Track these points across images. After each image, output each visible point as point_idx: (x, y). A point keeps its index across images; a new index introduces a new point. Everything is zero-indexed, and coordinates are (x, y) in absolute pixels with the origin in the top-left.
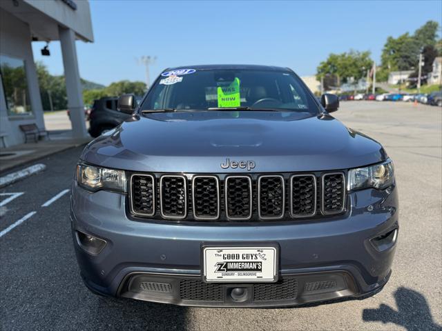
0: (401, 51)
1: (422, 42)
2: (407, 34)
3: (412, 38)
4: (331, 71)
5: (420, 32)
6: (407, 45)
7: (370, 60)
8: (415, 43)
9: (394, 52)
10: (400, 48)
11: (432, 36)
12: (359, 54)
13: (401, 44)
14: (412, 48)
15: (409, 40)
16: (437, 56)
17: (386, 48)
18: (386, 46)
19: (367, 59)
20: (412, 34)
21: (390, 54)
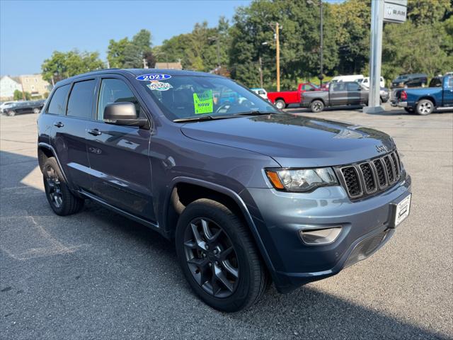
0: (125, 55)
1: (140, 48)
2: (126, 39)
3: (131, 43)
4: (60, 70)
5: (137, 38)
6: (129, 49)
7: (100, 60)
8: (135, 48)
9: (118, 55)
10: (123, 52)
11: (147, 44)
12: (88, 54)
13: (124, 47)
14: (133, 52)
15: (129, 44)
16: (156, 62)
17: (110, 50)
18: (110, 48)
19: (97, 60)
20: (131, 39)
21: (115, 57)
